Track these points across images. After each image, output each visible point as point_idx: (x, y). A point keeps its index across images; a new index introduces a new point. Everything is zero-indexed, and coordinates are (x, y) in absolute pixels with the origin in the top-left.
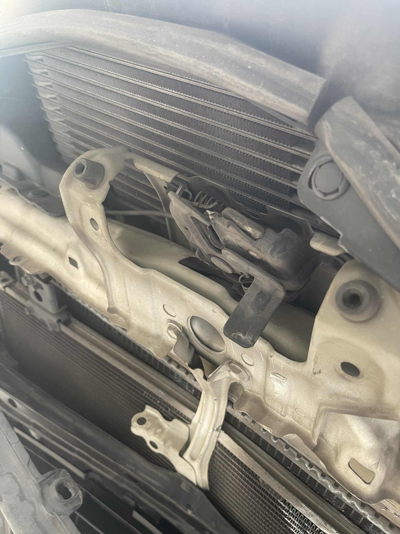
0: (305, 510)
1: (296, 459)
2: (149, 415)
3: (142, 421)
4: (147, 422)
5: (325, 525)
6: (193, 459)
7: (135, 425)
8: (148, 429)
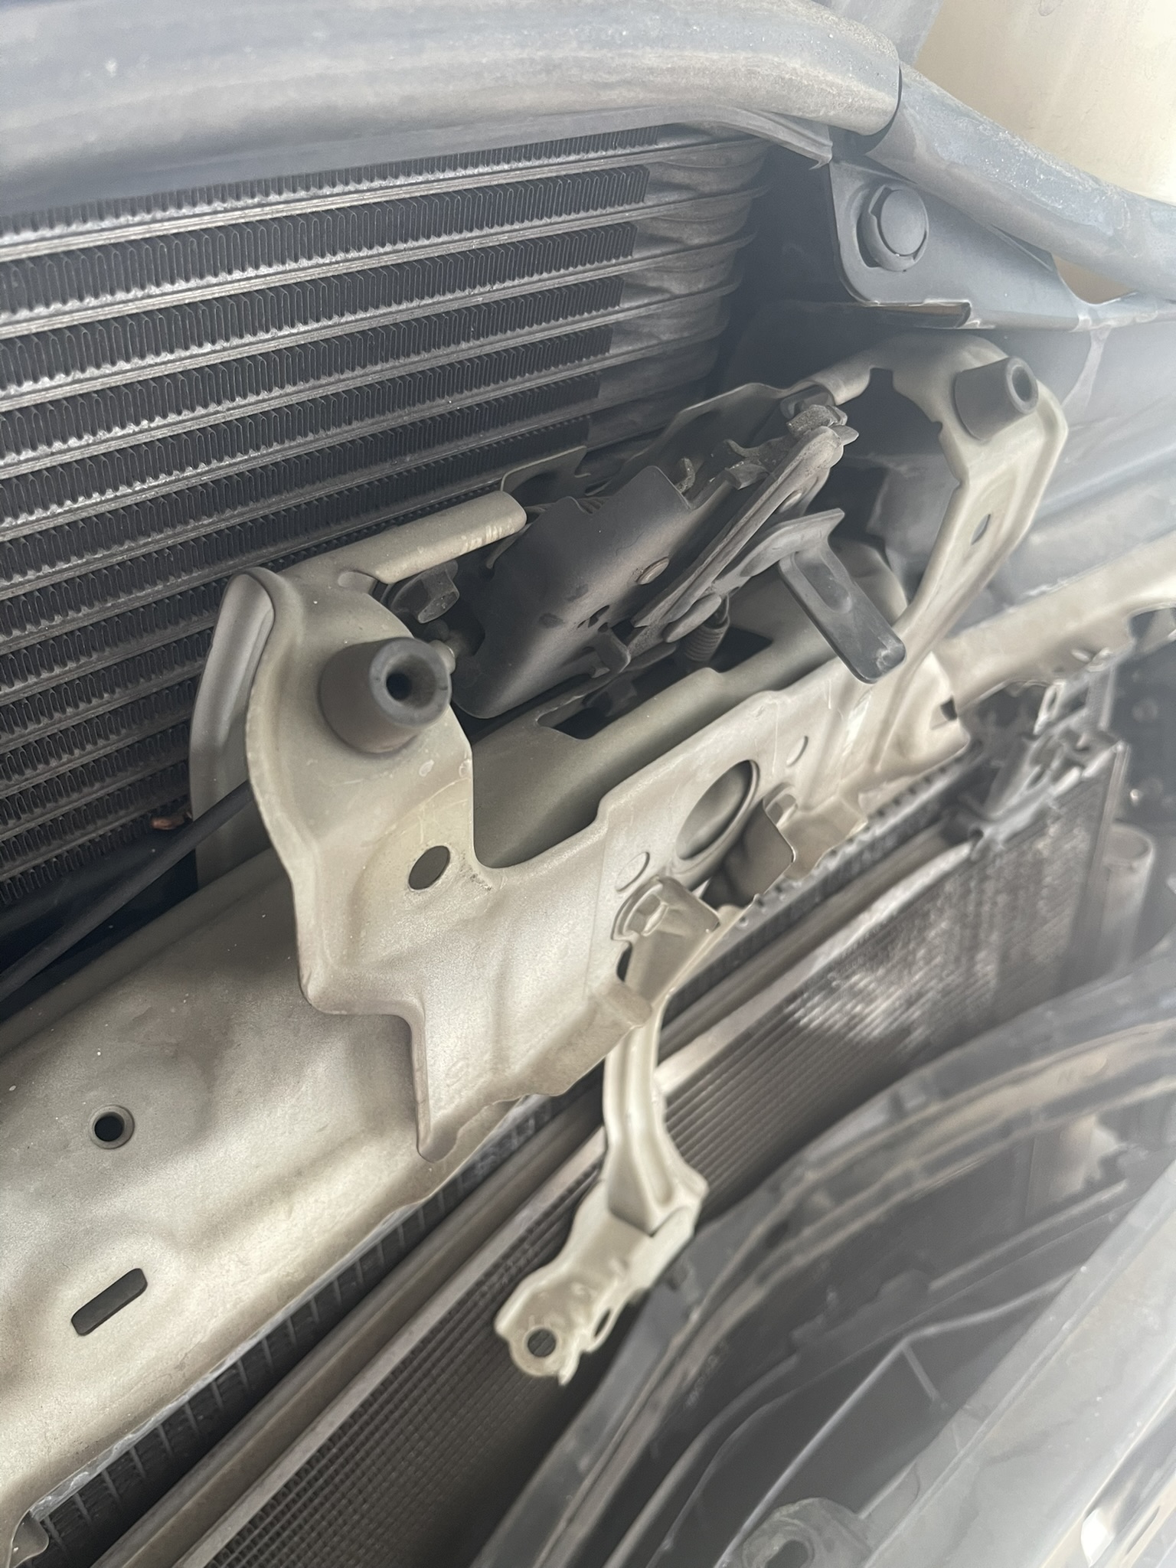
0: (823, 955)
2: (521, 1321)
3: (542, 1343)
4: (546, 1325)
6: (667, 1196)
7: (554, 1362)
8: (570, 1326)
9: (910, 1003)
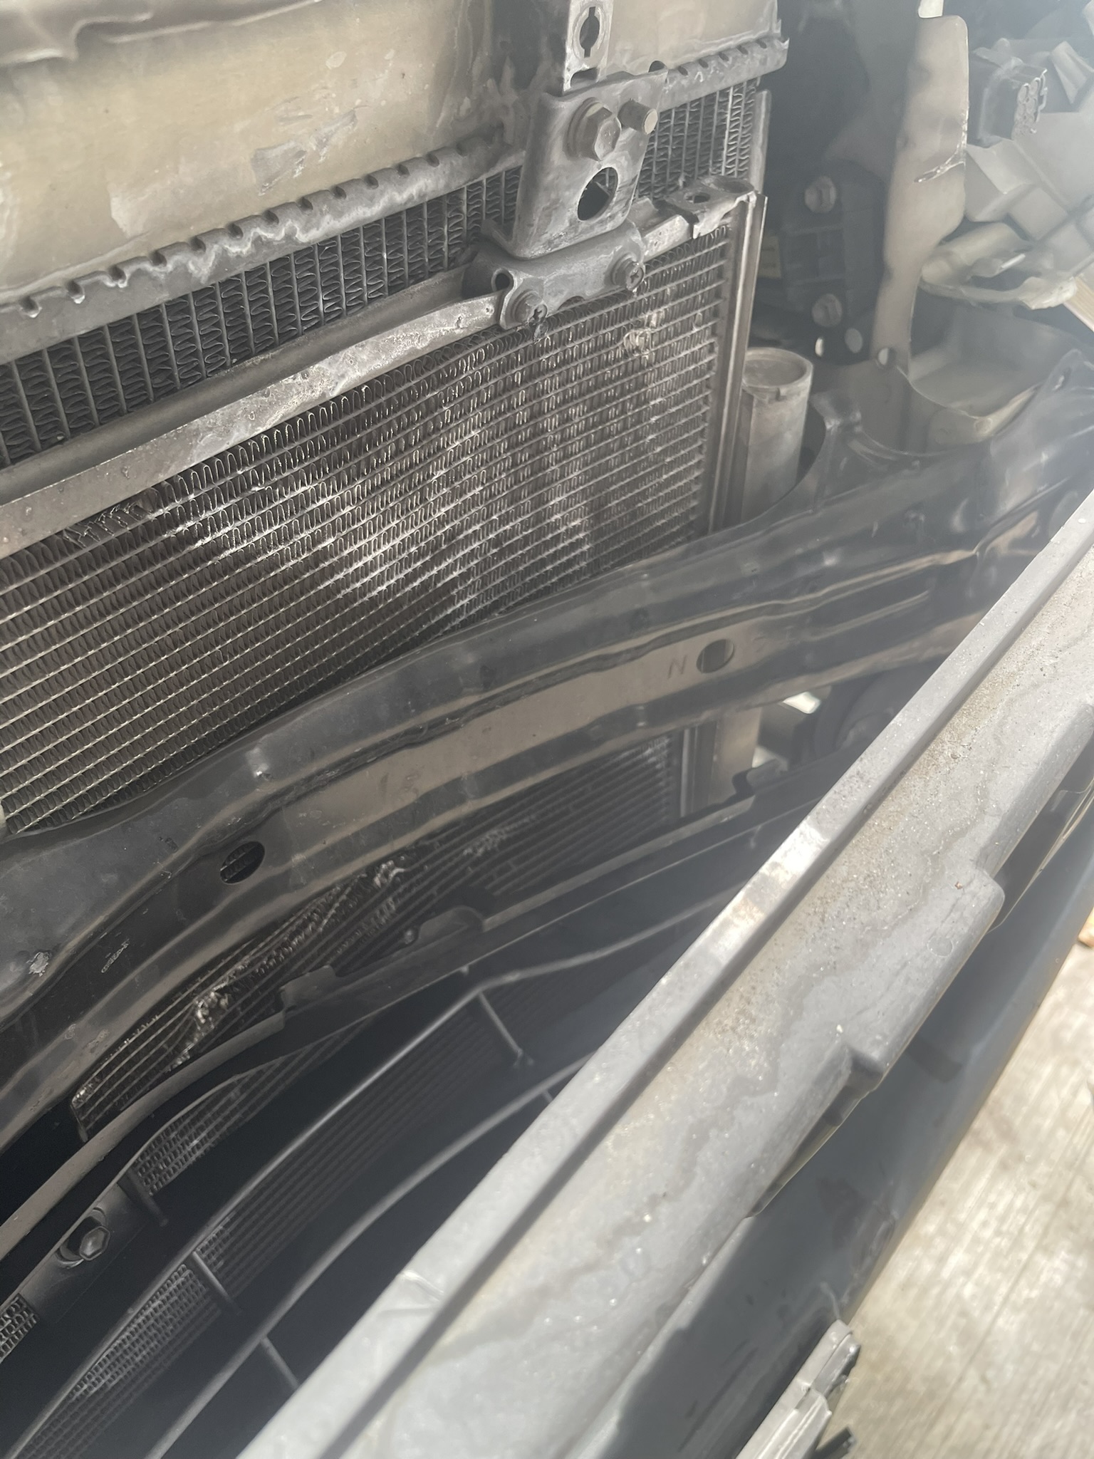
0: (211, 429)
1: (78, 301)
5: (265, 399)
9: (436, 552)
